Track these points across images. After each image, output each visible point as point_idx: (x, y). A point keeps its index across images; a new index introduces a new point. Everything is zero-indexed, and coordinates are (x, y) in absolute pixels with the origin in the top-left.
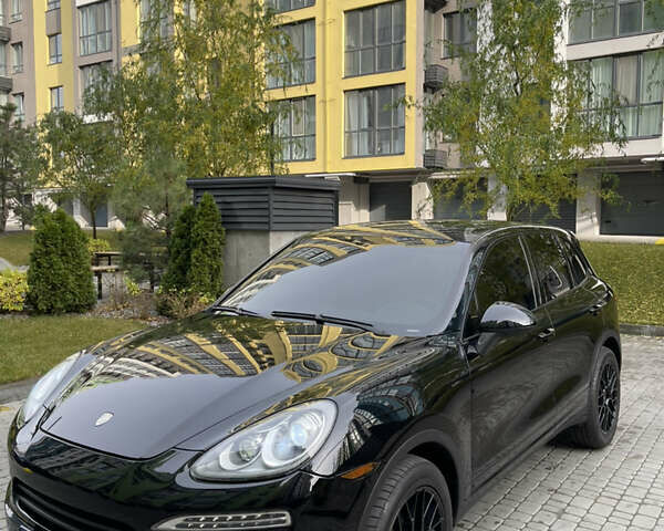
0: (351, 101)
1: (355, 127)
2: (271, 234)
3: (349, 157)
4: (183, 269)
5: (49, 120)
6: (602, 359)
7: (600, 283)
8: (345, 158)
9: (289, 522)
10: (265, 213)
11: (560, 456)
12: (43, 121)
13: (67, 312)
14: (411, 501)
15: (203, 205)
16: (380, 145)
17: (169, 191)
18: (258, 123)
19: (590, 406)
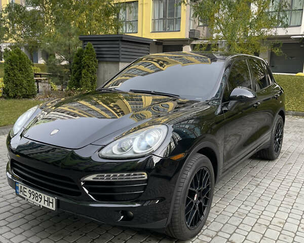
0: (155, 4)
1: (157, 17)
2: (120, 63)
3: (154, 32)
4: (78, 79)
5: (9, 8)
6: (277, 120)
7: (277, 86)
8: (152, 32)
9: (146, 177)
10: (117, 53)
11: (255, 163)
12: (6, 8)
13: (23, 98)
14: (198, 173)
15: (87, 48)
16: (169, 27)
17: (70, 42)
18: (112, 12)
19: (271, 141)
